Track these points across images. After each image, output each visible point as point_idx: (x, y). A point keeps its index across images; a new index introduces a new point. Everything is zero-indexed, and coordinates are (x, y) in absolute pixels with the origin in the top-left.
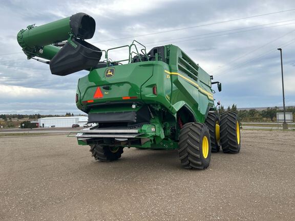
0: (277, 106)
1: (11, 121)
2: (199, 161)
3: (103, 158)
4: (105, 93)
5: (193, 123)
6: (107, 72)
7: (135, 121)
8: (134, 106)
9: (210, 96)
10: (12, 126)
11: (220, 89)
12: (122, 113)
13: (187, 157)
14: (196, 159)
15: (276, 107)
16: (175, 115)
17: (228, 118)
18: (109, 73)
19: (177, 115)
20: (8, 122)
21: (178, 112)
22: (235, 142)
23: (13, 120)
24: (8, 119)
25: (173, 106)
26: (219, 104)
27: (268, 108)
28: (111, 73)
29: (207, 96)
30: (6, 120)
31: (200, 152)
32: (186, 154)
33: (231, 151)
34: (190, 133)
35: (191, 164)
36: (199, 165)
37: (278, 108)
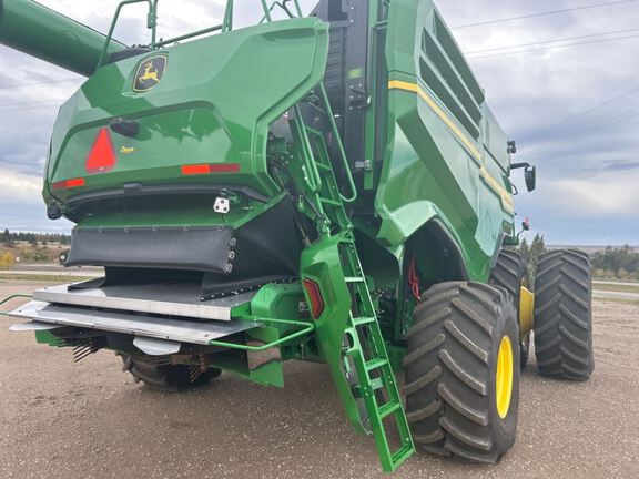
0: (630, 245)
1: (45, 248)
2: (482, 436)
3: (151, 380)
4: (124, 149)
5: (464, 285)
6: (142, 73)
7: (228, 268)
8: (221, 205)
9: (506, 199)
10: (45, 259)
11: (531, 185)
12: (179, 231)
13: (438, 415)
14: (472, 426)
15: (626, 247)
16: (399, 253)
17: (563, 269)
18: (147, 76)
19: (406, 254)
20: (40, 250)
21: (410, 243)
22: (583, 349)
23: (50, 246)
24: (40, 243)
25: (393, 215)
26: (526, 227)
27: (609, 247)
28: (154, 76)
29: (499, 198)
30: (35, 245)
31: (488, 401)
32: (435, 406)
33: (569, 373)
34: (451, 324)
35: (448, 445)
36: (480, 451)
37: (632, 249)
